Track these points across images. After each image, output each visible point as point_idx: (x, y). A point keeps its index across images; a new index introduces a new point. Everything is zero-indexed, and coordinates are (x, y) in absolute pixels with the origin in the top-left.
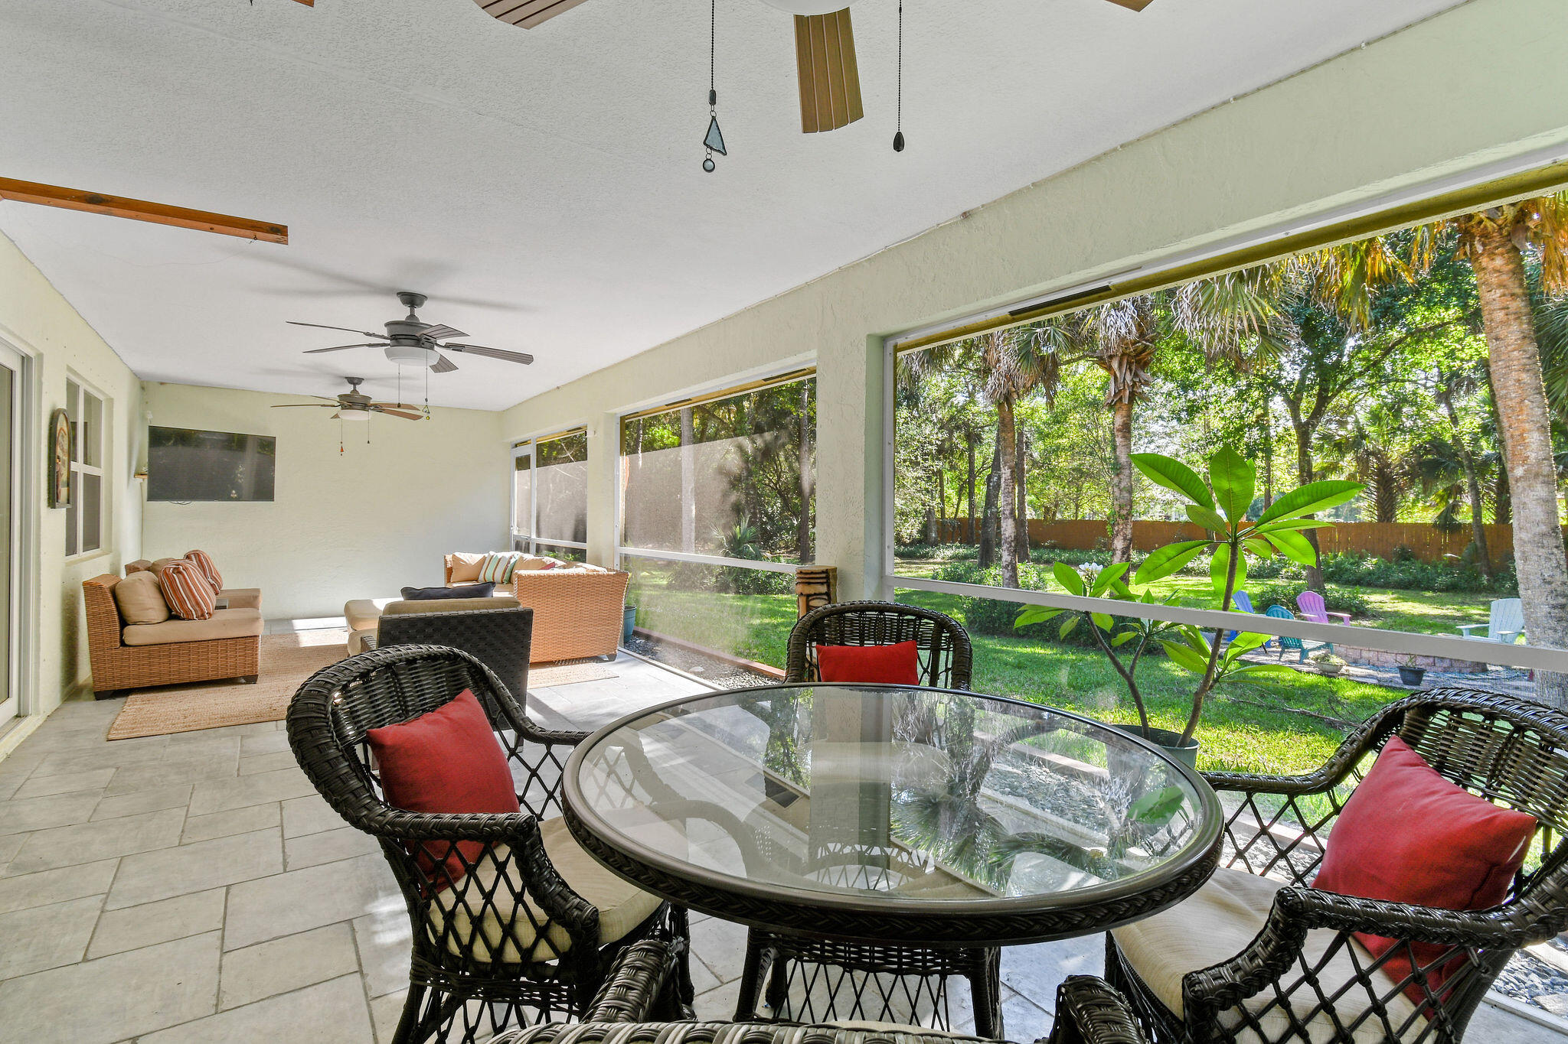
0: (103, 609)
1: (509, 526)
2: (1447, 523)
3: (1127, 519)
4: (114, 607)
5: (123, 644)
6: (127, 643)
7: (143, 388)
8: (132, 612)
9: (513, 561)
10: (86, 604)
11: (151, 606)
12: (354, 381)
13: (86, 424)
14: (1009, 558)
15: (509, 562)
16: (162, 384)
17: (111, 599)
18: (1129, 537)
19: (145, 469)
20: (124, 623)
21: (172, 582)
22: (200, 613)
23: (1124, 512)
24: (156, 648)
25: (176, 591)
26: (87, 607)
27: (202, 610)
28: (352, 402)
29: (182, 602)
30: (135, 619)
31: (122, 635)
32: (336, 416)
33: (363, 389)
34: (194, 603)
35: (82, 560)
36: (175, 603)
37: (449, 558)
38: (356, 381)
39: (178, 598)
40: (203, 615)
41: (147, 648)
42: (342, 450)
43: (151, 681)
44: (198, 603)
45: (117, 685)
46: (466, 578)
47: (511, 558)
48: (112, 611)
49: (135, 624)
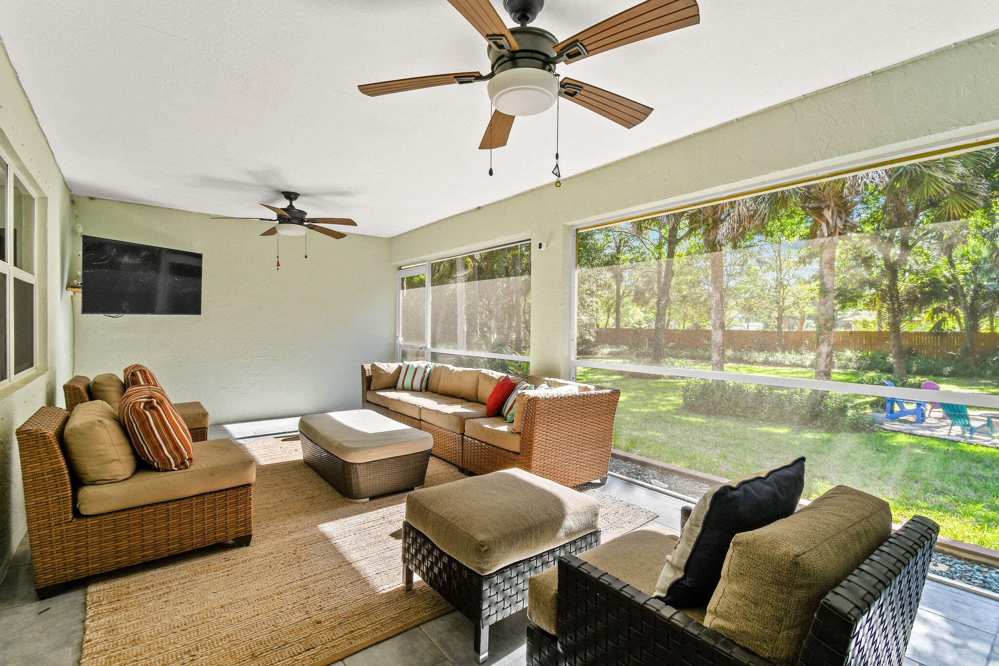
0: (48, 467)
1: (396, 338)
2: (938, 331)
3: (831, 330)
4: (63, 463)
5: (77, 513)
6: (84, 512)
7: (73, 202)
8: (89, 467)
9: (428, 370)
10: (22, 462)
11: (117, 457)
12: (290, 196)
13: (15, 230)
14: (718, 358)
15: (425, 371)
16: (92, 198)
17: (59, 452)
18: (832, 343)
19: (79, 282)
20: (78, 481)
21: (144, 422)
22: (179, 461)
23: (829, 325)
24: (124, 515)
25: (149, 433)
26: (24, 467)
27: (182, 456)
28: (291, 217)
29: (157, 448)
30: (93, 476)
31: (75, 500)
32: (272, 232)
33: (298, 205)
34: (172, 447)
35: (14, 388)
36: (147, 449)
37: (368, 367)
38: (292, 197)
39: (151, 442)
40: (183, 463)
41: (110, 518)
42: (278, 265)
43: (118, 563)
44: (177, 448)
45: (70, 574)
46: (384, 386)
47: (426, 367)
48: (60, 469)
49: (93, 483)
